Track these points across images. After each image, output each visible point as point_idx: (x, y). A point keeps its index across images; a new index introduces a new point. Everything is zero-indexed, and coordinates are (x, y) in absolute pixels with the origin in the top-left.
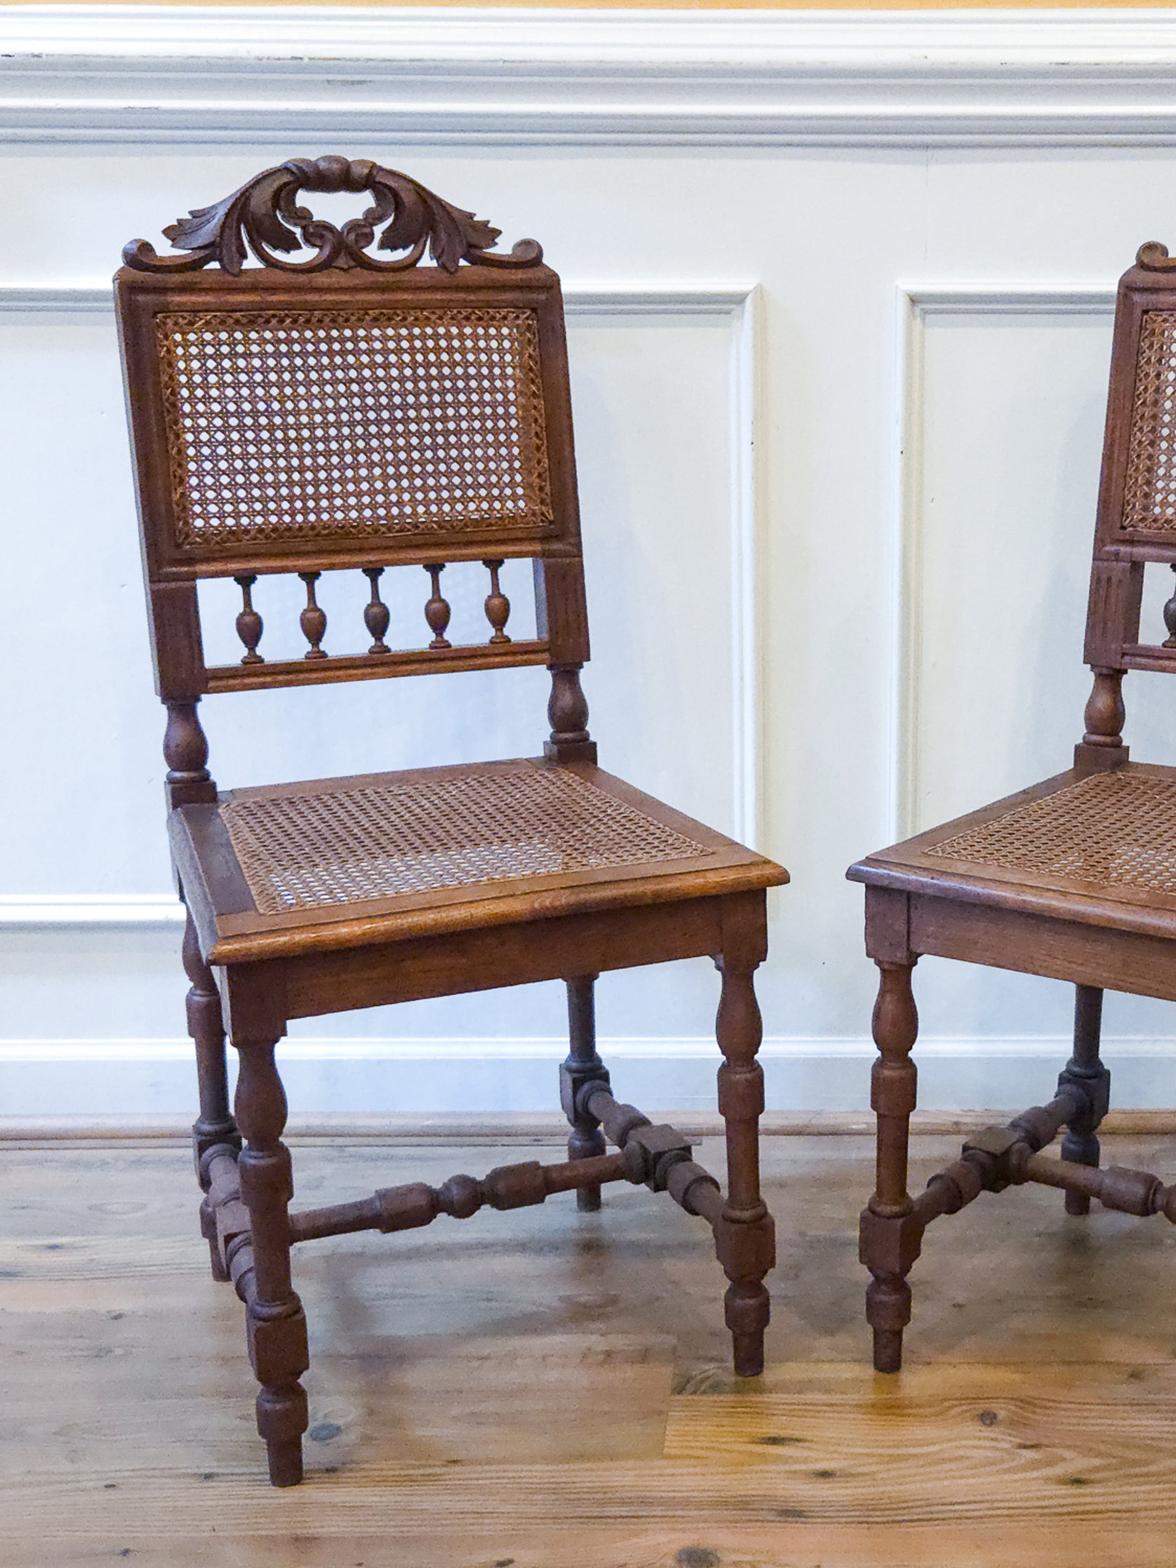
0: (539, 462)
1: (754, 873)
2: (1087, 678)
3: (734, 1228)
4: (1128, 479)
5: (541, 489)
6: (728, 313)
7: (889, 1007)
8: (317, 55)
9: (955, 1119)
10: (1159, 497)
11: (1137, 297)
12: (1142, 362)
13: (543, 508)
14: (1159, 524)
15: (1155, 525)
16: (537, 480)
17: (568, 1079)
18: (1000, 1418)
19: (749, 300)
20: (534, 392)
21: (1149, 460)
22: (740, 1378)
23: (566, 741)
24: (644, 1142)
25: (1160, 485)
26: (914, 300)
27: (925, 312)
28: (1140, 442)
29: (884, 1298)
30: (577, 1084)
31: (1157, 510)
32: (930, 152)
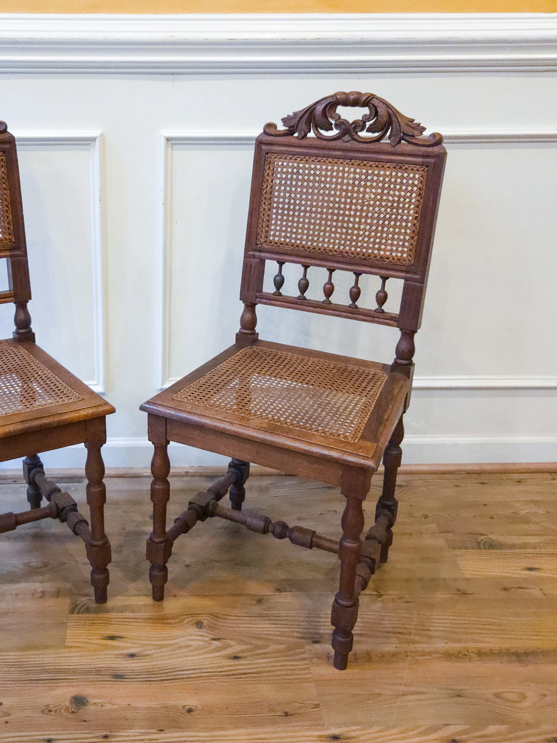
0: (8, 217)
1: (101, 409)
2: (241, 306)
3: (94, 549)
4: (259, 224)
5: (9, 229)
6: (89, 144)
7: (158, 461)
9: (186, 470)
10: (272, 233)
11: (264, 147)
12: (266, 175)
13: (10, 237)
14: (272, 244)
15: (270, 245)
16: (7, 225)
17: (26, 467)
18: (204, 624)
19: (97, 140)
20: (5, 188)
21: (268, 217)
22: (98, 605)
23: (21, 334)
24: (57, 502)
25: (273, 227)
26: (168, 139)
27: (173, 145)
28: (264, 209)
29: (156, 573)
30: (30, 470)
31: (271, 238)
32: (175, 76)
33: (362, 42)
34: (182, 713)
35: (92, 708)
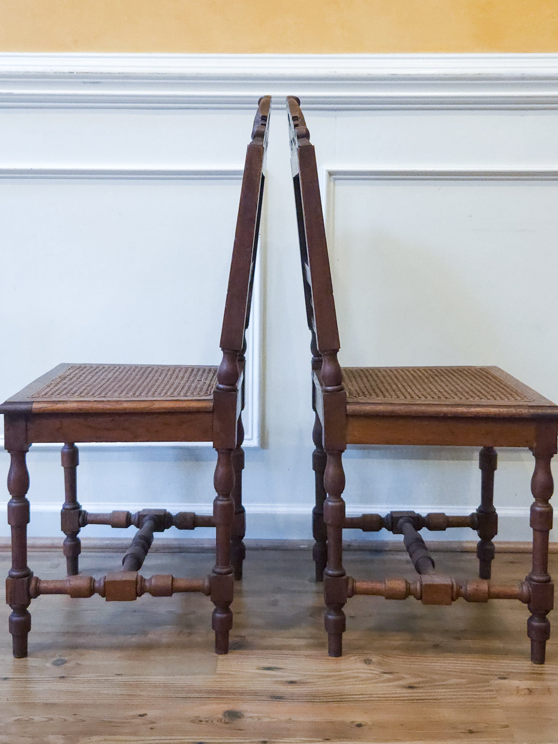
8: (79, 71)
18: (373, 661)
26: (330, 174)
27: (335, 179)
32: (337, 112)
33: (523, 78)
34: (351, 727)
35: (249, 720)
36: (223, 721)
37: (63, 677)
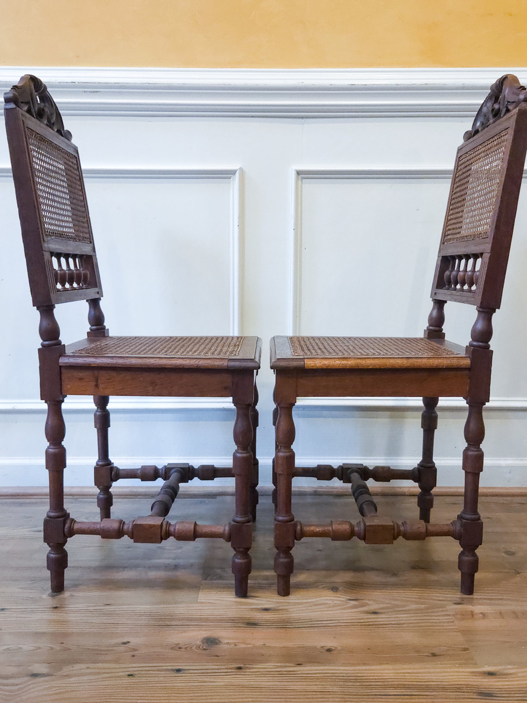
6: (229, 178)
8: (81, 81)
18: (340, 589)
19: (237, 173)
26: (298, 173)
27: (303, 178)
32: (304, 120)
34: (321, 652)
35: (225, 646)
36: (201, 647)
37: (56, 608)
